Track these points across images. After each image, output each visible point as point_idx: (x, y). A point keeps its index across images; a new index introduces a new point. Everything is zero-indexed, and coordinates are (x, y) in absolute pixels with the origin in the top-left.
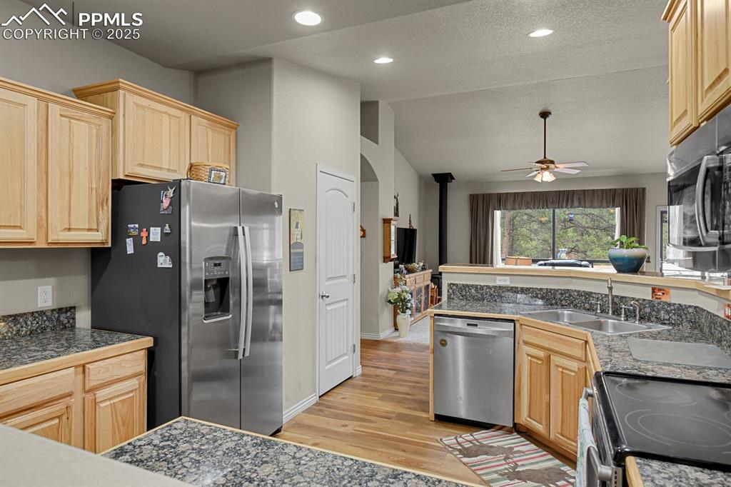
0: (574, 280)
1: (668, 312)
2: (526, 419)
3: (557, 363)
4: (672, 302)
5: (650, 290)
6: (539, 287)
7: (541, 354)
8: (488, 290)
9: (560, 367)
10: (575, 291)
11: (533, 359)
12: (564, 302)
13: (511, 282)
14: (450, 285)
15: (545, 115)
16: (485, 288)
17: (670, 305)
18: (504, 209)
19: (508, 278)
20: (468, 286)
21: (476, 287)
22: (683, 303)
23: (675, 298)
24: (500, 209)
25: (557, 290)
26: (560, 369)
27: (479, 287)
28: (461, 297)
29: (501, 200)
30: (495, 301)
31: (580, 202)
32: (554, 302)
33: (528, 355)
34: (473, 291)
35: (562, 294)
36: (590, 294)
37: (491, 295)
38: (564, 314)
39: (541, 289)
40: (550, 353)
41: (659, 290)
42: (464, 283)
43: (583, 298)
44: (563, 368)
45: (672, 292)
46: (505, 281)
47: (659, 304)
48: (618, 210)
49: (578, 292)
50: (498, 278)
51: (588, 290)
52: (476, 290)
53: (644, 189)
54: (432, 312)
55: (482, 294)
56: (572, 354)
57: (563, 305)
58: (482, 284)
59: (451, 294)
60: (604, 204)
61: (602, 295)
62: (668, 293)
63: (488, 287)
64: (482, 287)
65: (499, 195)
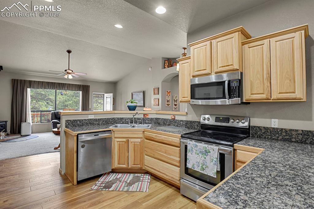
0: (116, 114)
1: (148, 121)
2: (117, 166)
3: (131, 141)
4: (149, 117)
5: (143, 115)
6: (104, 118)
7: (125, 140)
8: (85, 121)
9: (133, 142)
10: (117, 118)
11: (120, 143)
12: (112, 122)
13: (94, 117)
14: (67, 121)
15: (69, 52)
16: (84, 120)
17: (149, 118)
18: (33, 88)
19: (93, 115)
20: (76, 120)
21: (80, 120)
22: (152, 118)
23: (150, 116)
24: (30, 87)
25: (110, 118)
26: (133, 143)
27: (81, 120)
28: (72, 126)
29: (31, 84)
30: (88, 125)
31: (68, 88)
32: (109, 123)
33: (117, 142)
34: (78, 122)
35: (112, 120)
36: (123, 118)
37: (86, 123)
38: (118, 126)
39: (105, 119)
40: (128, 139)
41: (146, 115)
42: (74, 119)
43: (120, 120)
44: (134, 142)
45: (149, 115)
46: (92, 117)
47: (146, 118)
48: (81, 92)
49: (118, 118)
50: (89, 116)
51: (121, 117)
52: (80, 122)
53: (89, 86)
54: (76, 133)
55: (82, 123)
56: (138, 136)
57: (112, 124)
58: (83, 119)
59: (67, 125)
60: (77, 90)
61: (127, 118)
62: (148, 115)
63: (85, 120)
64: (82, 120)
65: (30, 82)
